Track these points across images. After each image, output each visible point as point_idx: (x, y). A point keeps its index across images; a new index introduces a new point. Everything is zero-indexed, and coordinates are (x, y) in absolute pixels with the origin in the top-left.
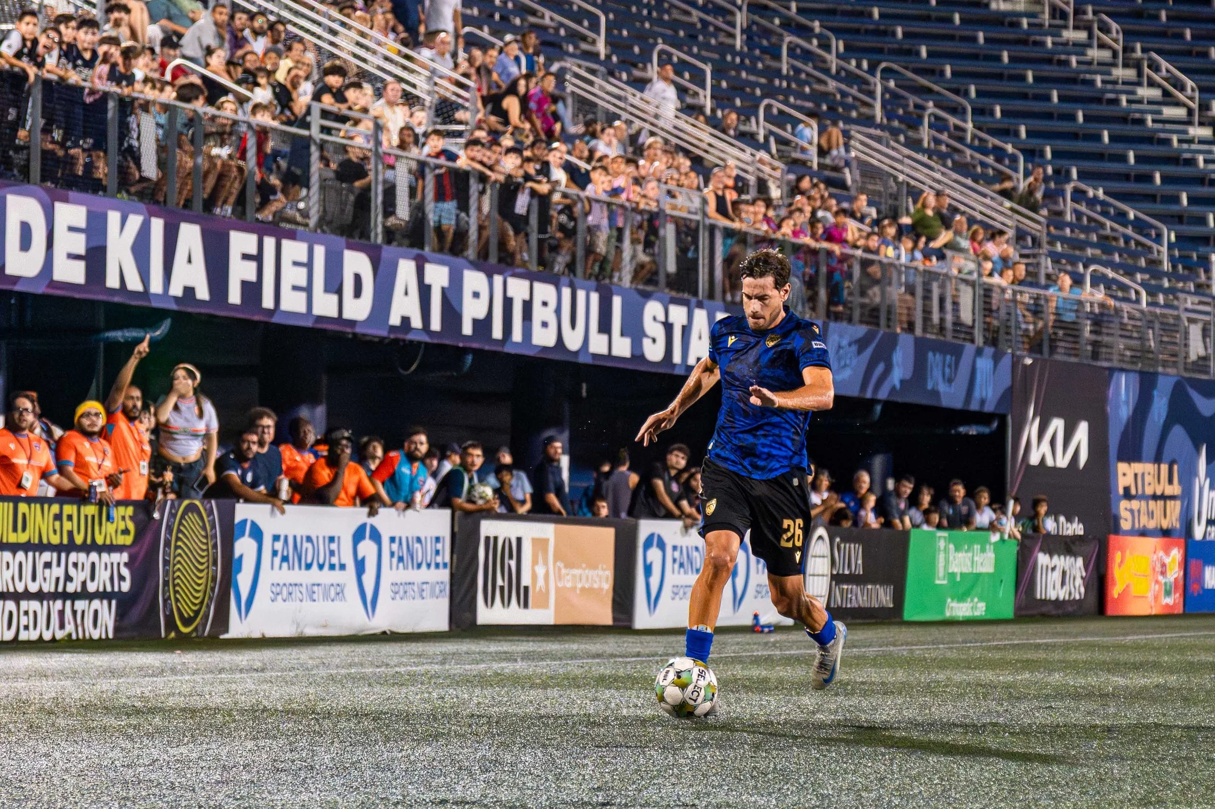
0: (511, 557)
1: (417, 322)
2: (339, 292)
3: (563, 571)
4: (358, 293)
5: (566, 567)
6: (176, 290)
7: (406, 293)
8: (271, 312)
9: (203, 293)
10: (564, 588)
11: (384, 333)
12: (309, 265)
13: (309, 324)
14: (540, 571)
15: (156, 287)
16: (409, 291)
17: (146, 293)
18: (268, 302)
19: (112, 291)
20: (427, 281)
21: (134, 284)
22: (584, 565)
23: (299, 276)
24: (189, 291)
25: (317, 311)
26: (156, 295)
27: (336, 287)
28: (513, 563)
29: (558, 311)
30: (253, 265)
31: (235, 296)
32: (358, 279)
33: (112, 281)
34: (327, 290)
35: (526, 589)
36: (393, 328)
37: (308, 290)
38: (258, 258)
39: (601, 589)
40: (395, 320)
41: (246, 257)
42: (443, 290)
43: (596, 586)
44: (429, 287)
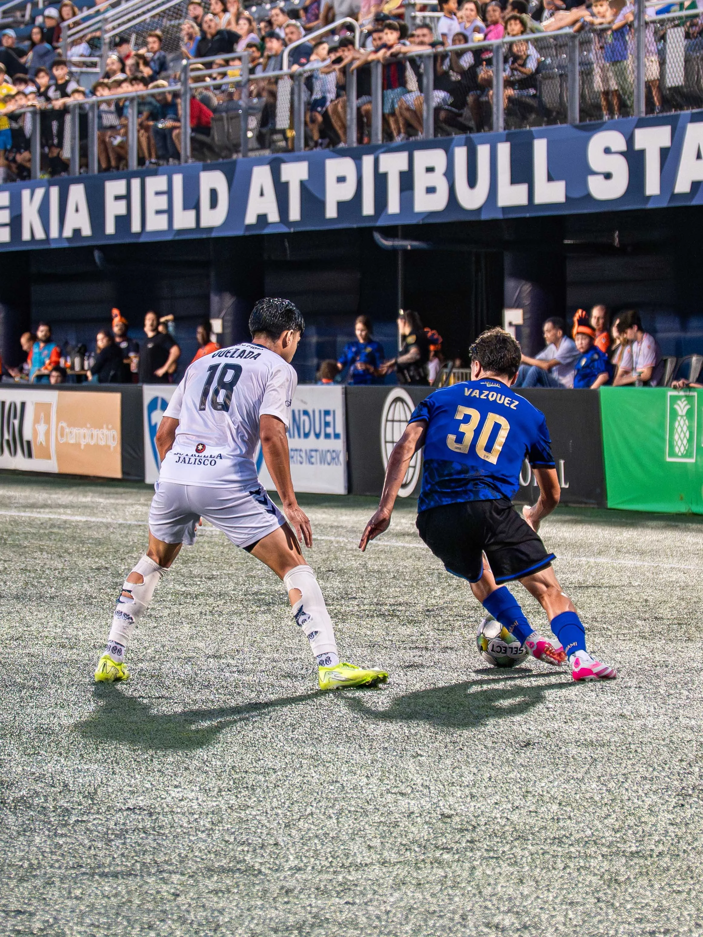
0: (15, 417)
1: (274, 217)
2: (197, 207)
3: (67, 430)
4: (214, 204)
5: (69, 426)
6: (68, 233)
7: (262, 194)
8: (138, 235)
9: (87, 231)
10: (67, 444)
11: (240, 232)
12: (169, 193)
13: (170, 238)
14: (41, 428)
15: (54, 233)
16: (265, 192)
17: (48, 240)
18: (136, 227)
19: (26, 242)
20: (284, 178)
21: (40, 235)
22: (88, 426)
23: (162, 202)
24: (77, 232)
25: (177, 225)
26: (55, 239)
27: (194, 204)
28: (17, 422)
29: (449, 174)
30: (123, 204)
31: (110, 228)
32: (214, 193)
33: (26, 236)
34: (186, 207)
35: (29, 443)
36: (249, 227)
37: (169, 212)
38: (127, 197)
39: (109, 447)
40: (251, 219)
41: (118, 198)
42: (302, 183)
43: (102, 443)
44: (286, 185)
